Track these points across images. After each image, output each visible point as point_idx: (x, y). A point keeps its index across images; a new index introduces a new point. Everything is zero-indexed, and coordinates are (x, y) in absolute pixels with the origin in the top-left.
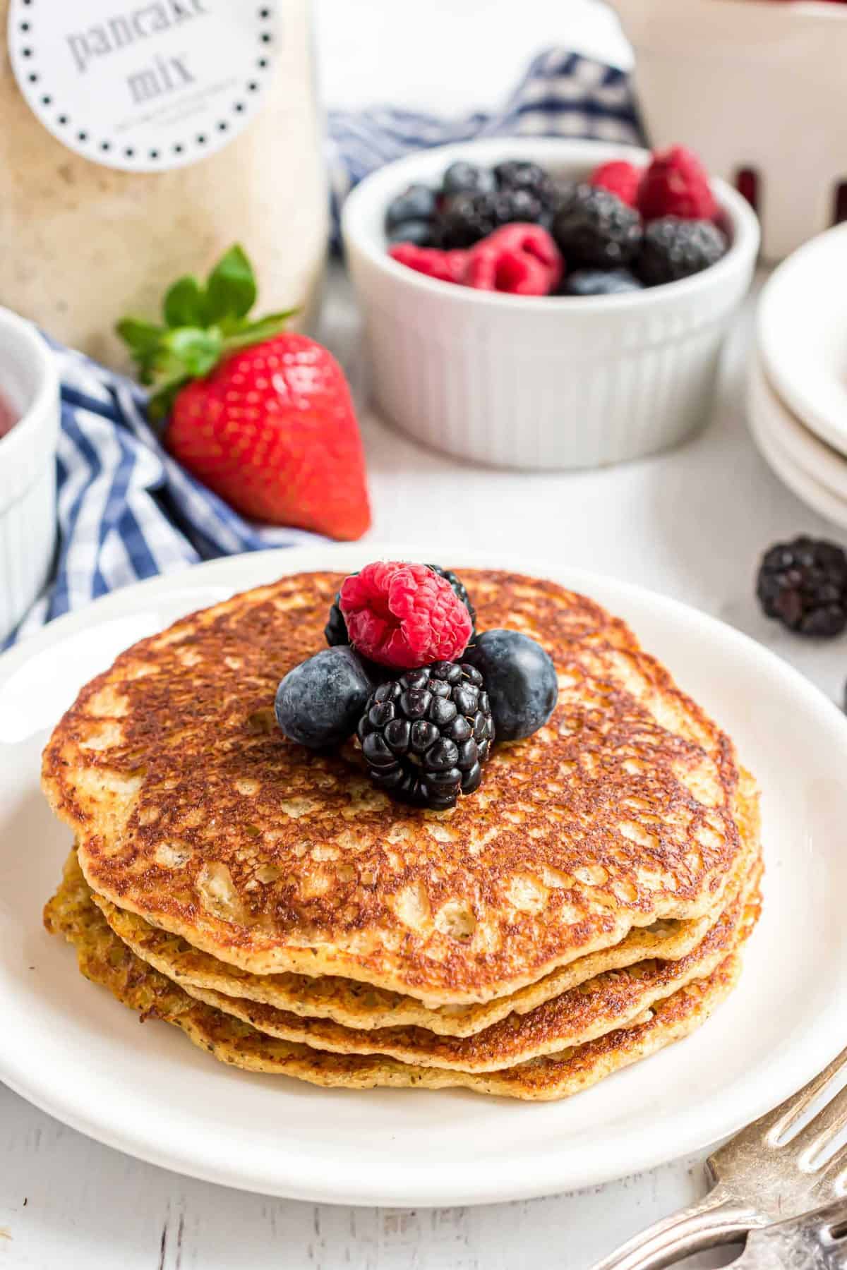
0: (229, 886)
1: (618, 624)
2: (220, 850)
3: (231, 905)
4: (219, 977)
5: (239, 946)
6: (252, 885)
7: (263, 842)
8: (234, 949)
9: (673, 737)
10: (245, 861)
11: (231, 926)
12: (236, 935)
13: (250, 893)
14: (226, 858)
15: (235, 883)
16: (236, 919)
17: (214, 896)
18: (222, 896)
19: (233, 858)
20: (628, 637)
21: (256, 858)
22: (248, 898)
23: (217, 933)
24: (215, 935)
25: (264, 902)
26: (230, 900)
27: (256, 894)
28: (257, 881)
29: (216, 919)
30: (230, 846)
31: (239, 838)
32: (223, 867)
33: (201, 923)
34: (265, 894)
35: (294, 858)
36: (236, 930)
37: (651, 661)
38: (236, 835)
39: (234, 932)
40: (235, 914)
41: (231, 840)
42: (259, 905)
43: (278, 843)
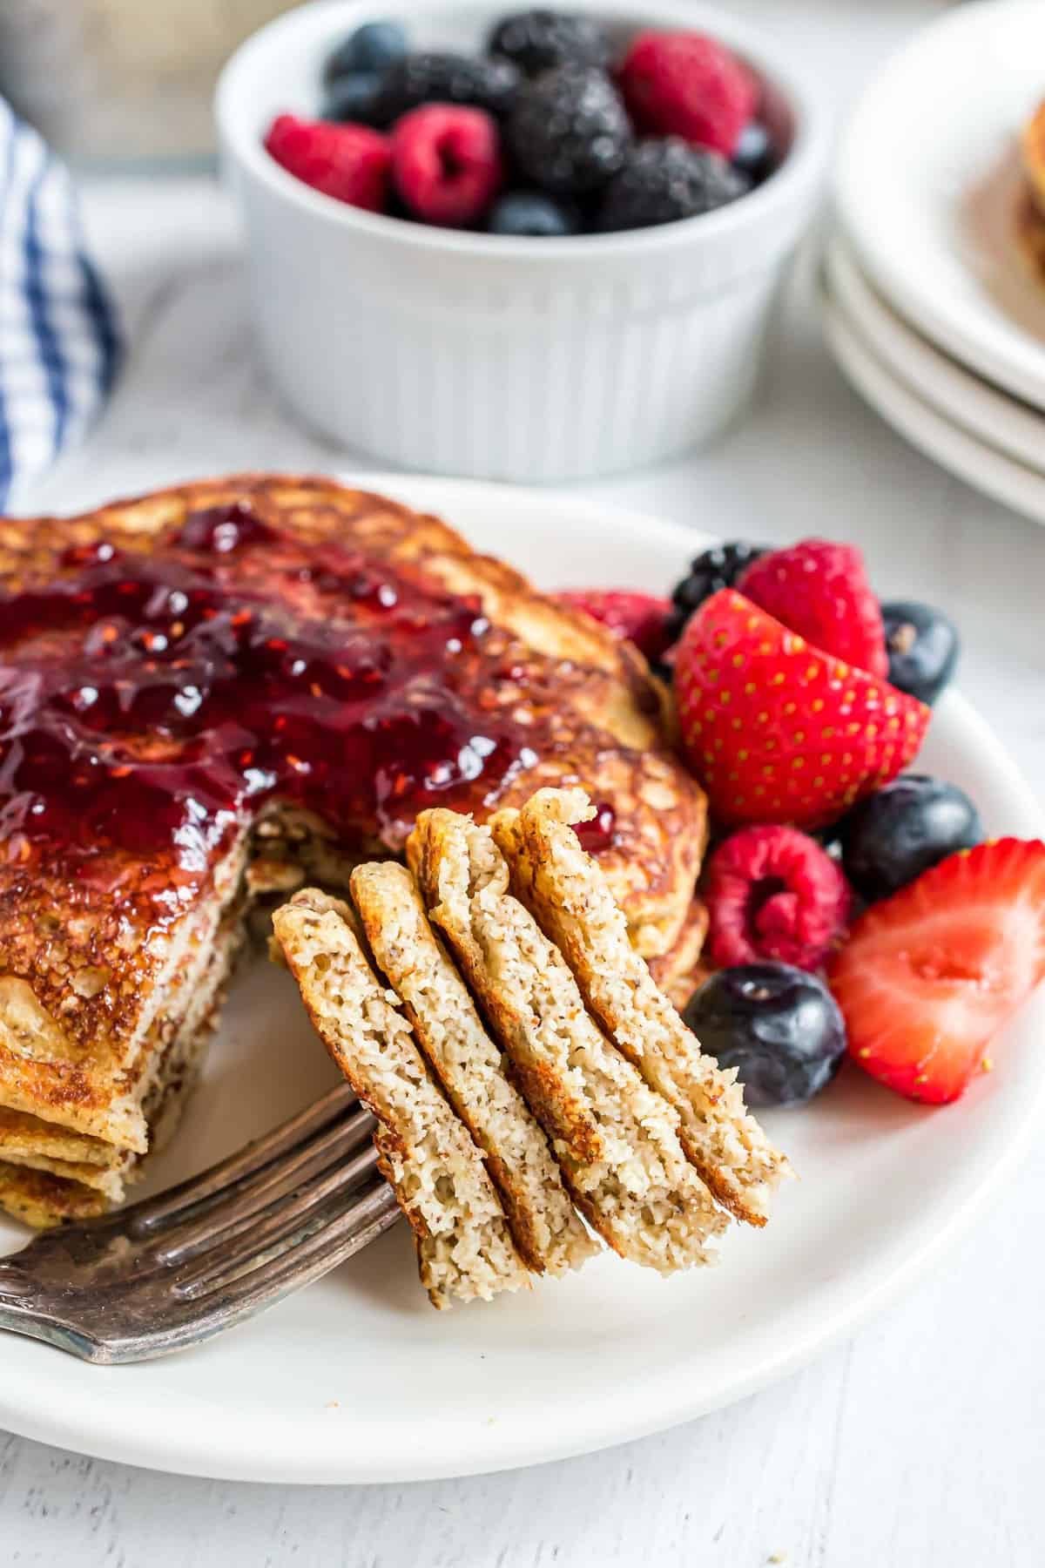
0: (35, 1008)
1: (431, 521)
2: (10, 958)
3: (45, 1035)
4: (52, 1140)
5: (76, 1101)
6: (70, 1002)
7: (70, 938)
8: (69, 1105)
9: (559, 662)
10: (51, 970)
11: (51, 1066)
12: (64, 1082)
13: (69, 1014)
14: (24, 970)
15: (45, 1004)
16: (58, 1054)
17: (16, 1028)
18: (28, 1026)
19: (33, 967)
20: (451, 536)
21: (66, 962)
22: (68, 1023)
23: (36, 1083)
24: (34, 1088)
25: (93, 1026)
26: (42, 1028)
27: (79, 1015)
28: (76, 995)
29: (28, 1062)
30: (23, 950)
31: (32, 936)
32: (18, 984)
33: (8, 1072)
34: (92, 1012)
35: (122, 956)
36: (62, 1073)
37: (491, 561)
38: (27, 932)
39: (60, 1077)
40: (53, 1048)
41: (20, 941)
42: (87, 1030)
43: (93, 937)
